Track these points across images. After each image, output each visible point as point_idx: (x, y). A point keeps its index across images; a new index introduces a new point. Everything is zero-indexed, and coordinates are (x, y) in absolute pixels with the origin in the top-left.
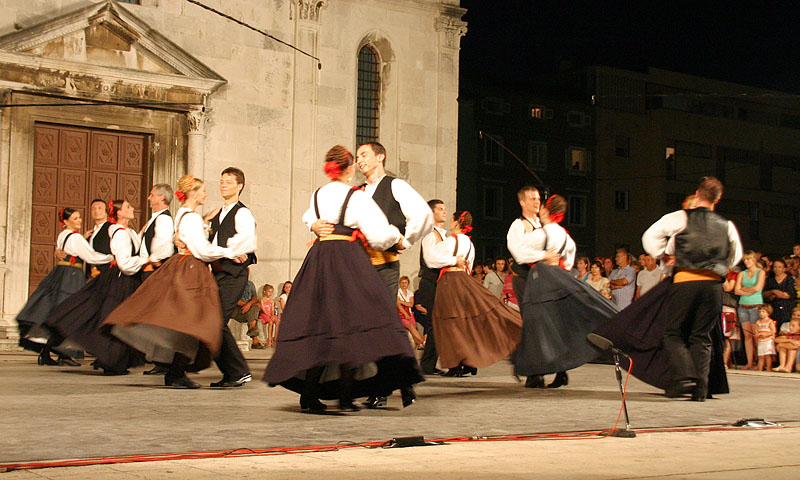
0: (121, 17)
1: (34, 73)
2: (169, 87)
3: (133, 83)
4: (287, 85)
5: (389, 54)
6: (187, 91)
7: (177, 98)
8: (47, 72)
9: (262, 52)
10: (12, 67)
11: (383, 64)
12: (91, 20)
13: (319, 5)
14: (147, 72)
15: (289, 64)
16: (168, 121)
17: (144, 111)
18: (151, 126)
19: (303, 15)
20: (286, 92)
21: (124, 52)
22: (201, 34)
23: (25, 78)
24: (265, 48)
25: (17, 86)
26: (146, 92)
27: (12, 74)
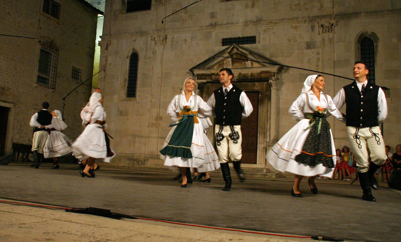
0: (240, 49)
1: (210, 75)
2: (259, 72)
3: (246, 72)
4: (318, 62)
5: (377, 39)
6: (267, 72)
7: (263, 75)
8: (214, 74)
9: (306, 51)
10: (202, 75)
11: (375, 44)
12: (229, 53)
13: (332, 25)
14: (248, 68)
15: (319, 54)
16: (264, 85)
17: (253, 83)
18: (258, 88)
19: (324, 31)
20: (318, 66)
21: (246, 62)
22: (277, 49)
23: (207, 78)
24: (307, 49)
25: (204, 81)
26: (251, 76)
27: (203, 77)
